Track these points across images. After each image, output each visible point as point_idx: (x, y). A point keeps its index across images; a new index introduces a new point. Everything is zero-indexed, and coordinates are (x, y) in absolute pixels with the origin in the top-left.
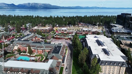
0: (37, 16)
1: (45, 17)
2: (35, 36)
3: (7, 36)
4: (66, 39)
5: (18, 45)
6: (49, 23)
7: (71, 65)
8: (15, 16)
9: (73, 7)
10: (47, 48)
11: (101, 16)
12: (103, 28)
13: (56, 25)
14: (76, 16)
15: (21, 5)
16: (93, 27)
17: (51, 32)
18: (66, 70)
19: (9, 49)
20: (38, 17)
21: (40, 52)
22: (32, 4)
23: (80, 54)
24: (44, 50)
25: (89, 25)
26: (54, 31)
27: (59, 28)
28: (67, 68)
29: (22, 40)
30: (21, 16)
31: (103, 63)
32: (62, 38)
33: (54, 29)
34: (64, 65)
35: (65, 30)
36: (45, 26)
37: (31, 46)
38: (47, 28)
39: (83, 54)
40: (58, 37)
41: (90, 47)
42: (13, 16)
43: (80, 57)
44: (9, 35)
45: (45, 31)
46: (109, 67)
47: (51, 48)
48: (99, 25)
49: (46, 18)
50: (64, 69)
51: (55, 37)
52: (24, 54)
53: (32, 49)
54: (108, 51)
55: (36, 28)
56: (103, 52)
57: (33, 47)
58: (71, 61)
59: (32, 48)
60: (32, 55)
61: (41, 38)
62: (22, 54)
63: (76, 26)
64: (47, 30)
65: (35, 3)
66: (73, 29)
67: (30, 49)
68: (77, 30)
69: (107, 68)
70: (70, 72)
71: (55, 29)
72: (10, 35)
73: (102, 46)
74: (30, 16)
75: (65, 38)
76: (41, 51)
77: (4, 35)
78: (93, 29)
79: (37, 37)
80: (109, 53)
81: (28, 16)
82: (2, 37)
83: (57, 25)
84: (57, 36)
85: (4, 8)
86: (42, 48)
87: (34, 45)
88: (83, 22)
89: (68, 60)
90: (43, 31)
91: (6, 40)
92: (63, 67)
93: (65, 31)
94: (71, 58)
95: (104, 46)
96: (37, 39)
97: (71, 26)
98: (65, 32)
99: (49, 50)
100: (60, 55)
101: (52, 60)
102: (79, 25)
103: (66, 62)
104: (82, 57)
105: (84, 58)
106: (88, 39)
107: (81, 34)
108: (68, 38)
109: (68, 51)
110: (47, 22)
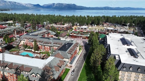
0: (59, 15)
1: (67, 16)
2: (48, 32)
3: (19, 31)
4: (83, 38)
5: (25, 40)
6: (69, 22)
7: (81, 67)
8: (37, 14)
9: (101, 8)
10: (55, 45)
11: (134, 17)
12: (135, 29)
14: (102, 16)
16: (122, 27)
17: (68, 31)
18: (72, 73)
19: (15, 43)
21: (48, 49)
24: (52, 47)
25: (117, 26)
28: (73, 71)
30: (43, 15)
31: (125, 67)
32: (79, 36)
33: (73, 28)
34: (71, 66)
37: (38, 41)
38: (66, 25)
39: (98, 54)
40: (75, 35)
41: (109, 45)
43: (92, 58)
44: (22, 31)
46: (135, 75)
48: (130, 26)
50: (70, 72)
51: (70, 35)
52: (28, 49)
54: (137, 52)
56: (128, 53)
58: (83, 64)
59: (38, 43)
60: (36, 52)
61: (55, 35)
62: (26, 49)
63: (100, 26)
64: (64, 27)
65: (59, 4)
68: (101, 30)
69: (131, 76)
70: (78, 76)
73: (127, 45)
74: (52, 15)
75: (82, 36)
76: (49, 47)
77: (16, 30)
78: (122, 29)
79: (51, 34)
80: (138, 55)
83: (78, 24)
84: (73, 33)
88: (110, 22)
89: (79, 61)
90: (59, 28)
91: (18, 36)
92: (70, 68)
93: (85, 29)
94: (84, 59)
95: (132, 45)
96: (50, 36)
97: (94, 25)
98: (84, 31)
100: (67, 54)
101: (53, 58)
102: (104, 25)
103: (75, 64)
104: (96, 57)
105: (98, 59)
106: (110, 36)
107: (104, 33)
108: (86, 37)
109: (82, 51)
110: (67, 20)
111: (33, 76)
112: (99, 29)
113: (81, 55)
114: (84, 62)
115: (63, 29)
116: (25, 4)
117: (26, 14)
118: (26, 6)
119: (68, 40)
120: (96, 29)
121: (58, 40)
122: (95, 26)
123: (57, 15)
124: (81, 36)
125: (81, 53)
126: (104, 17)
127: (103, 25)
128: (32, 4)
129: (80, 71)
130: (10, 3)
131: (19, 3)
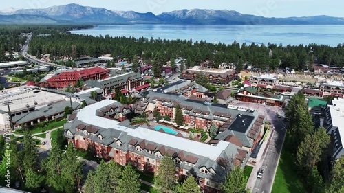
0: (202, 41)
1: (220, 44)
2: (193, 87)
3: (136, 82)
4: (268, 104)
5: (157, 102)
6: (229, 60)
7: (275, 166)
8: (152, 39)
9: (304, 19)
10: (216, 117)
13: (247, 66)
14: (310, 46)
15: (166, 14)
17: (230, 83)
18: (258, 174)
19: (138, 107)
20: (202, 43)
21: (201, 124)
22: (192, 12)
23: (304, 142)
24: (210, 120)
26: (240, 80)
27: (252, 75)
28: (261, 171)
29: (166, 91)
30: (165, 40)
32: (259, 99)
33: (240, 75)
34: (255, 163)
35: (271, 81)
36: (216, 67)
37: (183, 106)
38: (223, 71)
39: (312, 145)
40: (249, 95)
41: (337, 129)
42: (149, 40)
43: (301, 150)
44: (140, 81)
45: (218, 80)
47: (227, 119)
49: (221, 47)
50: (254, 173)
51: (239, 94)
52: (166, 122)
53: (184, 115)
55: (195, 69)
57: (186, 109)
58: (276, 159)
59: (183, 111)
60: (182, 127)
61: (206, 94)
62: (161, 121)
63: (306, 74)
64: (222, 76)
65: (198, 10)
66: (294, 80)
67: (179, 113)
68: (308, 84)
70: (270, 181)
71: (242, 75)
72: (142, 80)
74: (185, 41)
75: (266, 100)
76: (203, 120)
77: (131, 79)
79: (197, 90)
81: (179, 40)
82: (127, 82)
83: (250, 67)
84: (245, 92)
85: (133, 22)
86: (205, 116)
87: (188, 105)
88: (333, 63)
89: (268, 153)
90: (211, 77)
91: (134, 90)
92: (252, 166)
93: (270, 83)
94: (278, 151)
96: (195, 94)
97: (290, 71)
98: (268, 86)
99: (222, 123)
100: (248, 138)
101: (227, 143)
102: (316, 71)
103: (262, 158)
104: (308, 150)
105: (314, 154)
106: (336, 107)
107: (318, 95)
108: (276, 101)
109: (270, 134)
110: (224, 57)
111: (203, 171)
112: (302, 83)
113: (269, 141)
114: (279, 158)
115: (219, 78)
116: (122, 12)
117: (130, 39)
118: (125, 17)
119: (243, 108)
120: (294, 82)
121: (222, 108)
122: (293, 72)
123: (197, 41)
124: (263, 99)
125: (270, 138)
126: (315, 47)
127: (313, 70)
128: (137, 13)
129: (273, 174)
130: (93, 11)
131: (110, 11)
